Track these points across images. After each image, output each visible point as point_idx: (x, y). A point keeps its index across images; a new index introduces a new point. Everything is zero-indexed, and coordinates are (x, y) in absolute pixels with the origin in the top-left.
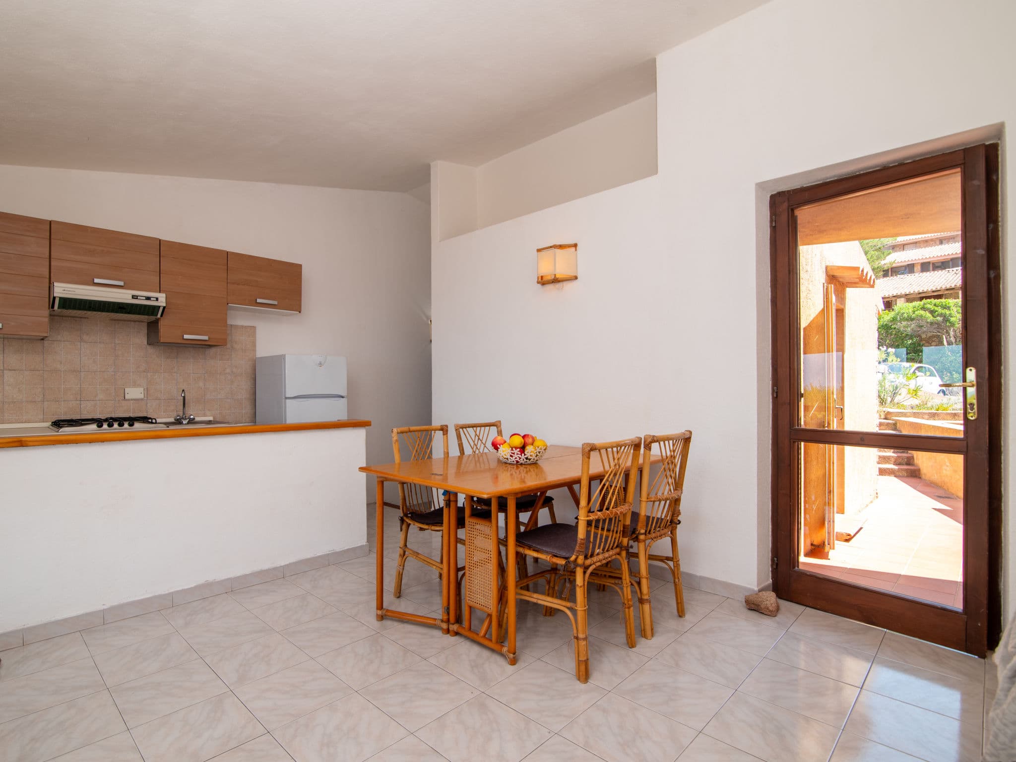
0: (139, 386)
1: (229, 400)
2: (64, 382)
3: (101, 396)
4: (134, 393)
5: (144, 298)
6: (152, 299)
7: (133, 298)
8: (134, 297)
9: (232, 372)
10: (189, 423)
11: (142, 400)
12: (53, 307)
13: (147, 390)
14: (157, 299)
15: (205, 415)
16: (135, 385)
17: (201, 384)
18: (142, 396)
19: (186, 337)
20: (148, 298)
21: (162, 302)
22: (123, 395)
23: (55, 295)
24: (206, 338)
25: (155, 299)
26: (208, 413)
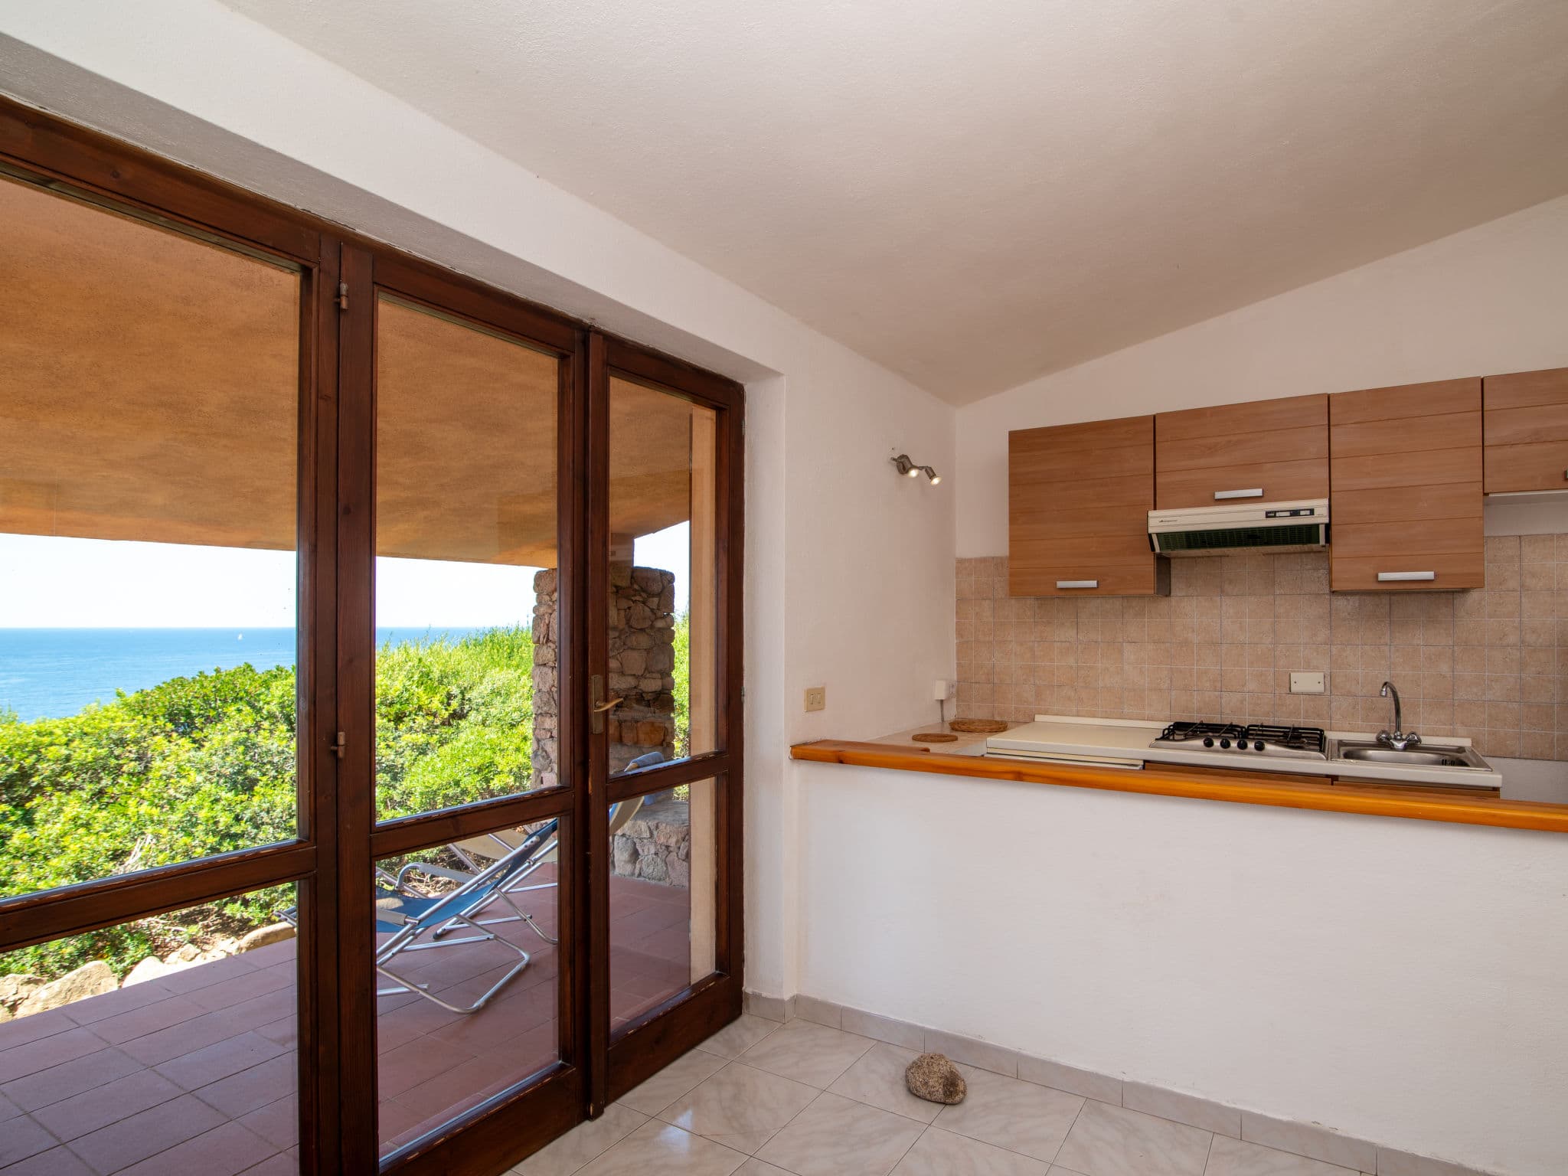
0: (1316, 669)
1: (1515, 705)
2: (1197, 661)
3: (1251, 686)
4: (1307, 681)
5: (1288, 514)
6: (1302, 513)
7: (1267, 517)
8: (1270, 515)
9: (1523, 642)
10: (1406, 748)
11: (1320, 694)
12: (1153, 549)
13: (1330, 680)
14: (1312, 512)
15: (1453, 734)
16: (1309, 667)
17: (1444, 668)
18: (1320, 688)
19: (1383, 576)
20: (1295, 513)
21: (1320, 516)
22: (1288, 686)
23: (1150, 531)
24: (1429, 575)
25: (1308, 512)
26: (1460, 729)
